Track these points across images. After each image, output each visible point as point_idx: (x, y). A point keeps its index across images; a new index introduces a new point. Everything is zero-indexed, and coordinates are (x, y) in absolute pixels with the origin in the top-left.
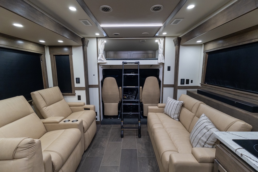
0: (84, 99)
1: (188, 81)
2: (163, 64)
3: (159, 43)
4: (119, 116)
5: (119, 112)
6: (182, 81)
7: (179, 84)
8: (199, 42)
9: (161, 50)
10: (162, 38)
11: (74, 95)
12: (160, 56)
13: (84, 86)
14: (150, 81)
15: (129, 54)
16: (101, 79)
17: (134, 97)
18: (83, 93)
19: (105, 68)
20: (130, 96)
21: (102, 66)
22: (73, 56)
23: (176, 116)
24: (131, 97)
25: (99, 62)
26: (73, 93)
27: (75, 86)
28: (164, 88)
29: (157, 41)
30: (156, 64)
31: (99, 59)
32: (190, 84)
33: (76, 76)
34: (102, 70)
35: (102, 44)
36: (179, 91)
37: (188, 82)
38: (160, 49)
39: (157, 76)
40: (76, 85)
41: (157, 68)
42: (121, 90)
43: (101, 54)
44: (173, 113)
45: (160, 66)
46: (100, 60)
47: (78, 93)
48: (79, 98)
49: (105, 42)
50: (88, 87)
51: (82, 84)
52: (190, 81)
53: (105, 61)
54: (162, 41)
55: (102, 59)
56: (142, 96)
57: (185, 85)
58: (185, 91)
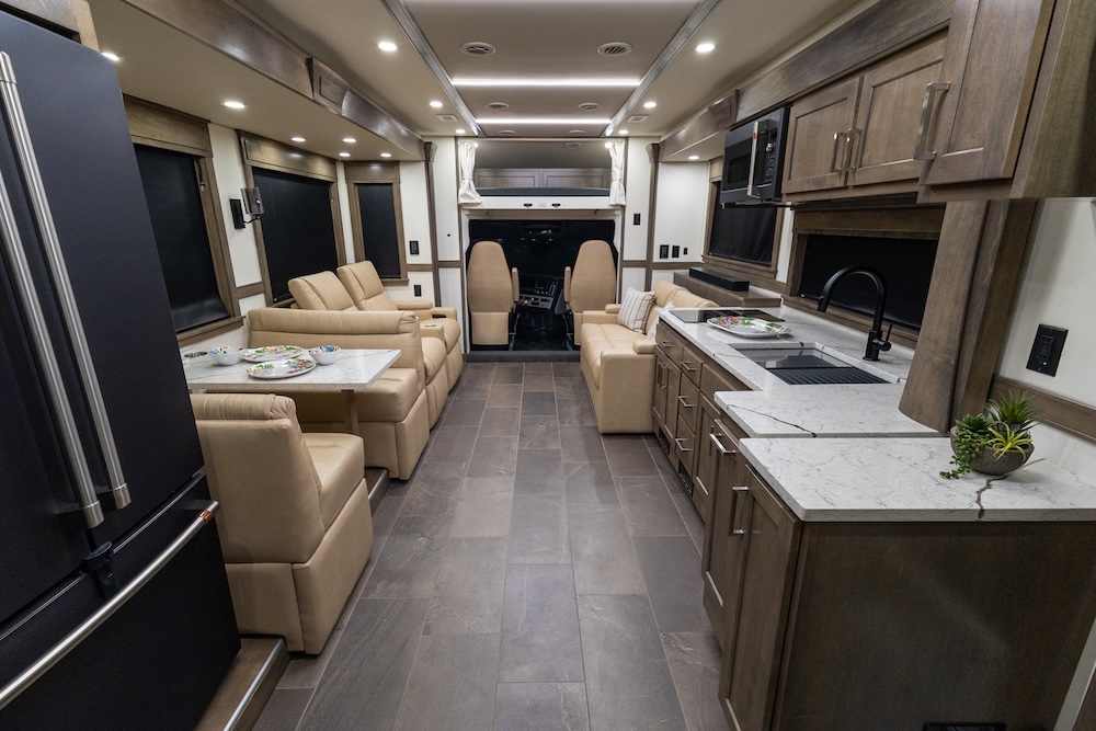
0: (428, 296)
1: (676, 249)
2: (623, 207)
3: (612, 154)
4: (511, 345)
5: (510, 337)
6: (664, 250)
7: (656, 258)
8: (694, 158)
9: (617, 173)
10: (619, 140)
11: (406, 283)
12: (616, 186)
13: (430, 262)
14: (592, 252)
15: (537, 178)
16: (465, 247)
17: (552, 299)
18: (425, 280)
19: (473, 218)
20: (540, 298)
21: (467, 213)
22: (402, 186)
23: (639, 324)
24: (542, 300)
25: (462, 201)
26: (402, 279)
27: (408, 262)
28: (624, 269)
29: (608, 145)
30: (606, 207)
31: (461, 192)
32: (682, 258)
33: (409, 236)
34: (468, 221)
35: (468, 153)
36: (655, 274)
37: (676, 254)
38: (614, 168)
39: (610, 240)
40: (411, 259)
41: (610, 218)
42: (516, 277)
43: (466, 181)
44: (633, 318)
45: (617, 213)
46: (465, 195)
47: (415, 278)
48: (418, 291)
49: (476, 145)
50: (437, 265)
51: (425, 257)
52: (681, 251)
53: (477, 198)
54: (620, 147)
55: (470, 194)
56: (572, 292)
57: (670, 259)
58: (670, 274)
